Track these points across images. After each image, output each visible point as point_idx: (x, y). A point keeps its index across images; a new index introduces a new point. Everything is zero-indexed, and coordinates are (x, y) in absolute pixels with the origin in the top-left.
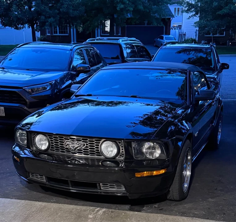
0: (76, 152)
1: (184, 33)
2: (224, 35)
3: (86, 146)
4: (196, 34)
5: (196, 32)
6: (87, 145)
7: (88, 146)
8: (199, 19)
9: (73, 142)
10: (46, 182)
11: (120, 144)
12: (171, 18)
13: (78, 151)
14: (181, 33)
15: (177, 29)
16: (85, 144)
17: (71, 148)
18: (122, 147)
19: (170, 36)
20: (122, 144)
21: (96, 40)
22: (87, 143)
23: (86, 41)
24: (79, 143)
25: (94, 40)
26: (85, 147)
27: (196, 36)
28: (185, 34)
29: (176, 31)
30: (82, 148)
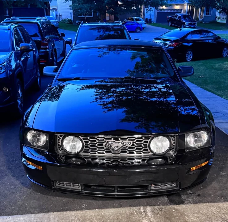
0: (119, 152)
1: (60, 14)
2: (93, 16)
3: (132, 144)
4: (71, 15)
5: (71, 14)
6: (133, 142)
7: (134, 144)
8: (72, 3)
9: (116, 142)
10: (82, 189)
11: (172, 138)
12: (50, 2)
13: (121, 151)
14: (57, 15)
15: (54, 11)
16: (132, 142)
17: (114, 148)
18: (174, 140)
19: (50, 16)
20: (174, 138)
21: (11, 20)
22: (134, 141)
23: (3, 20)
24: (124, 142)
25: (9, 20)
26: (131, 146)
27: (71, 16)
28: (61, 16)
29: (53, 13)
30: (127, 147)
